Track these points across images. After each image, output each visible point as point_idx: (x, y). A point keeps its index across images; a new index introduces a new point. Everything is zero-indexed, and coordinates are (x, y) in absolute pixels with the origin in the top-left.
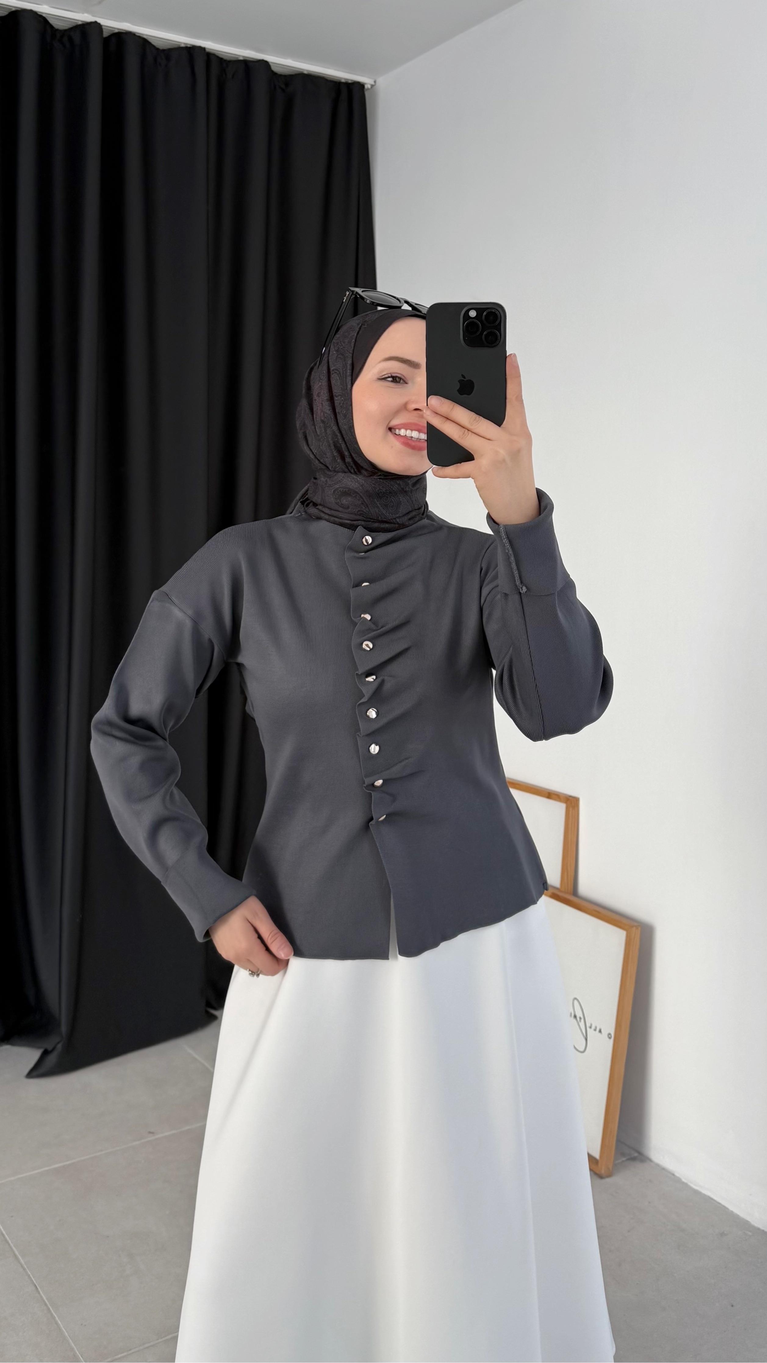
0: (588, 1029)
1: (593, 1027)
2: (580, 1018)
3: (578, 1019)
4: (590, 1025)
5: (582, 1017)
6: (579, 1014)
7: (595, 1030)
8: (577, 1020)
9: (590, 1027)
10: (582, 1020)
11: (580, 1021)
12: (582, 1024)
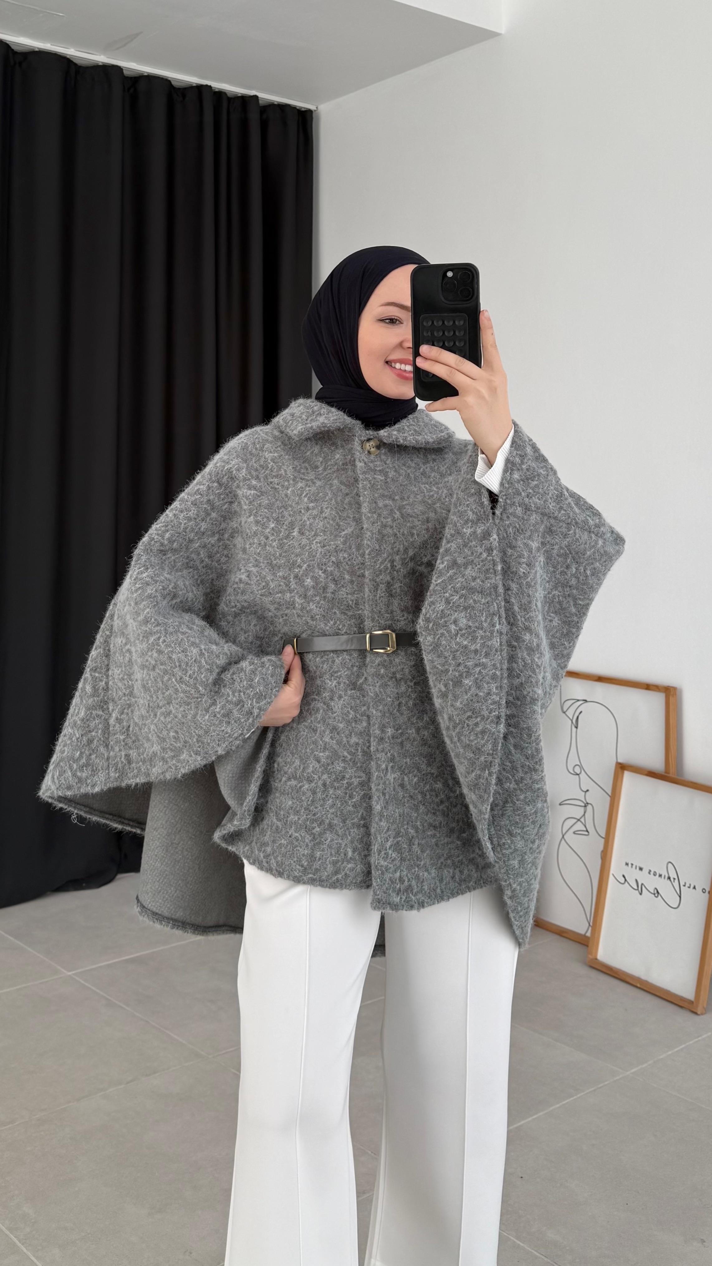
0: (682, 887)
1: (687, 885)
2: (674, 879)
3: (672, 880)
4: (684, 884)
5: (676, 877)
6: (673, 875)
7: (689, 887)
8: (670, 880)
9: (684, 886)
10: (676, 881)
11: (674, 881)
12: (676, 884)
